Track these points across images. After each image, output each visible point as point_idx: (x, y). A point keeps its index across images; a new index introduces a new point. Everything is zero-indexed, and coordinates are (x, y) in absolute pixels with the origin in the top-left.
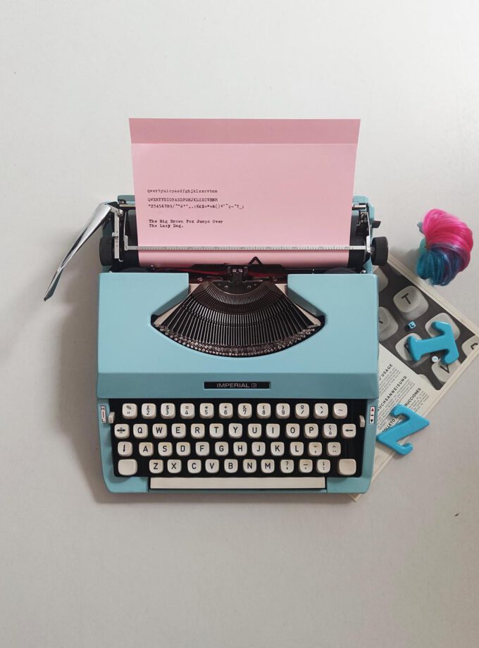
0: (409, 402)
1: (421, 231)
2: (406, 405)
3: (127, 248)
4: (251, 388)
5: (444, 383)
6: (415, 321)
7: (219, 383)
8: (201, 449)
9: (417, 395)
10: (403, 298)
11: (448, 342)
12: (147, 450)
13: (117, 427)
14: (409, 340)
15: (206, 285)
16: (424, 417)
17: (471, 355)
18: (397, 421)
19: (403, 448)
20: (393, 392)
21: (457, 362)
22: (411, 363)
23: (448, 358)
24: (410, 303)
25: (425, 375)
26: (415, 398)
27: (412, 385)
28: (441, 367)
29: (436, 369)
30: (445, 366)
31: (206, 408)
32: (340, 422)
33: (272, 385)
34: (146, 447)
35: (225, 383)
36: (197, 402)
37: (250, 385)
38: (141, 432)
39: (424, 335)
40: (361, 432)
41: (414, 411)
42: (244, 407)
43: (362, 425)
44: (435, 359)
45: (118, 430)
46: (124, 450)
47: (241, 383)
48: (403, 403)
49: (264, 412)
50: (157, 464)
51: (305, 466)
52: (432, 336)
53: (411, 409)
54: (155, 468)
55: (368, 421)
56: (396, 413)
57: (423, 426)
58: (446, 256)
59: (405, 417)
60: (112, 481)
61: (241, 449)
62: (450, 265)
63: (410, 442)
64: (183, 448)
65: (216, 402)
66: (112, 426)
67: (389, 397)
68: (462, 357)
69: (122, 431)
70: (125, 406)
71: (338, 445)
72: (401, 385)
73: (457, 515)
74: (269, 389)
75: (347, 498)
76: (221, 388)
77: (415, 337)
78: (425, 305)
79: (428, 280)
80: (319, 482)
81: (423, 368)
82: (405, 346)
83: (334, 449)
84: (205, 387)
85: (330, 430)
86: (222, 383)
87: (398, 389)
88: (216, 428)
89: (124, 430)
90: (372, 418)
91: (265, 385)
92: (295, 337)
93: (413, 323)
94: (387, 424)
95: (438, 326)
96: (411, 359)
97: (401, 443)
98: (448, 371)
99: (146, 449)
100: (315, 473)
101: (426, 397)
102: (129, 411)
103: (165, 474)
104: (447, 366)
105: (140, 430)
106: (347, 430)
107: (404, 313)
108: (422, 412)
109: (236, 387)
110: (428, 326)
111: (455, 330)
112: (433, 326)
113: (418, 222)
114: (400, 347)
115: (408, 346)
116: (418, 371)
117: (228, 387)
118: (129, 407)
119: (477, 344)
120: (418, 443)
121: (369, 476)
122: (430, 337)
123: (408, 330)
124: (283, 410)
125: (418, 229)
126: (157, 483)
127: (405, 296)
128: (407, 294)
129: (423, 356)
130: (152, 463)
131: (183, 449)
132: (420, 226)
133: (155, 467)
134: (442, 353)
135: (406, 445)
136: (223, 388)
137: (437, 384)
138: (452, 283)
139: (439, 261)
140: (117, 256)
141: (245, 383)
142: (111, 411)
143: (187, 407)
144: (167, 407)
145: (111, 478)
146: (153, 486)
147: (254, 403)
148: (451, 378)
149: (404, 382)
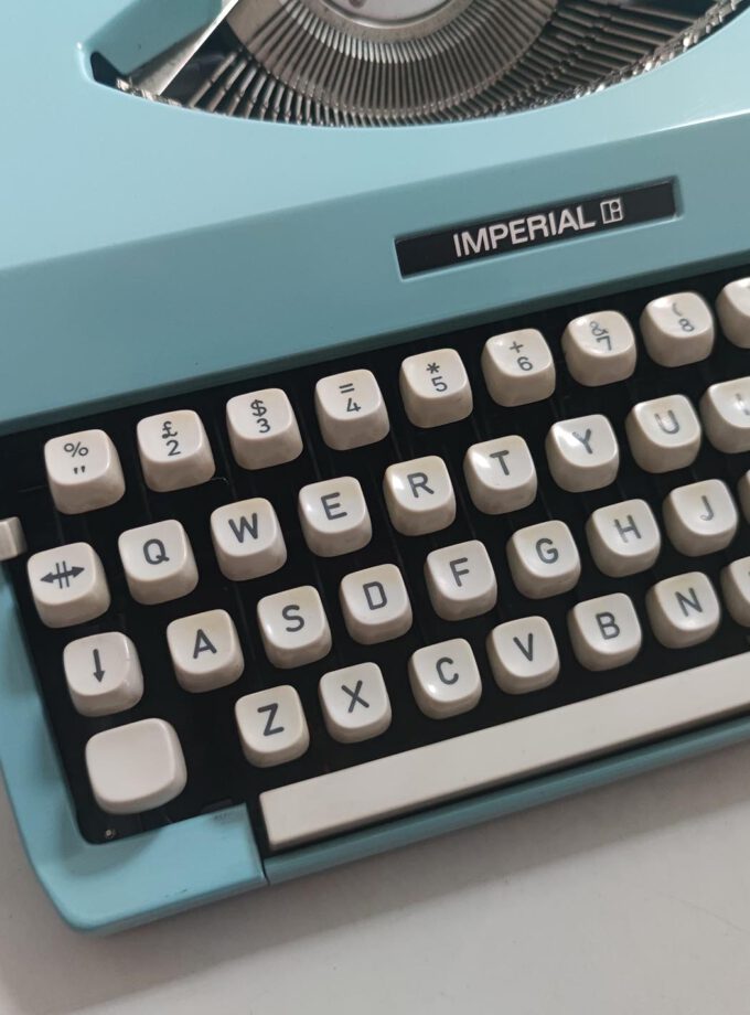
4: (600, 228)
7: (459, 229)
8: (457, 574)
12: (210, 647)
13: (40, 565)
31: (434, 373)
33: (687, 193)
34: (201, 634)
35: (487, 223)
36: (384, 358)
37: (593, 213)
38: (163, 558)
42: (597, 329)
45: (49, 578)
46: (99, 675)
47: (556, 210)
50: (273, 708)
54: (268, 732)
60: (80, 872)
61: (633, 527)
64: (374, 591)
65: (468, 338)
66: (16, 572)
69: (66, 580)
70: (55, 452)
74: (674, 219)
76: (473, 256)
84: (407, 269)
86: (473, 228)
88: (501, 457)
89: (76, 571)
91: (658, 199)
99: (203, 643)
103: (324, 751)
105: (154, 551)
109: (540, 239)
117: (506, 246)
118: (75, 453)
130: (249, 715)
131: (377, 600)
133: (268, 726)
136: (484, 254)
141: (572, 205)
143: (347, 388)
144: (256, 404)
145: (65, 851)
146: (278, 832)
147: (631, 299)
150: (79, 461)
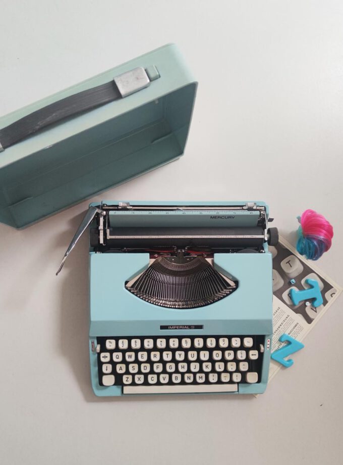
0: (291, 332)
1: (299, 221)
2: (289, 334)
3: (109, 237)
5: (314, 319)
6: (295, 278)
7: (169, 326)
8: (157, 368)
9: (296, 327)
11: (316, 293)
13: (102, 355)
14: (291, 291)
15: (160, 259)
16: (300, 342)
17: (331, 301)
18: (283, 344)
19: (288, 363)
20: (281, 325)
21: (322, 306)
22: (292, 306)
23: (316, 303)
24: (291, 266)
25: (301, 314)
26: (295, 329)
27: (293, 321)
28: (312, 309)
29: (308, 310)
30: (314, 308)
31: (161, 342)
32: (247, 350)
33: (204, 327)
34: (121, 367)
36: (155, 338)
37: (190, 327)
38: (118, 358)
39: (301, 288)
40: (261, 355)
41: (293, 338)
42: (186, 341)
43: (262, 351)
44: (308, 304)
45: (103, 357)
46: (107, 370)
47: (184, 326)
48: (287, 333)
49: (199, 344)
51: (225, 378)
52: (306, 288)
53: (292, 337)
54: (127, 381)
55: (265, 348)
56: (283, 340)
57: (300, 347)
58: (315, 243)
59: (289, 343)
60: (98, 389)
61: (184, 367)
62: (319, 249)
63: (291, 358)
64: (145, 367)
65: (168, 338)
66: (99, 354)
67: (278, 329)
68: (325, 302)
69: (105, 357)
70: (108, 341)
71: (246, 364)
72: (286, 321)
73: (321, 405)
74: (202, 330)
75: (251, 396)
77: (294, 289)
78: (301, 268)
79: (304, 256)
80: (233, 388)
81: (300, 310)
82: (288, 295)
83: (244, 367)
85: (241, 355)
86: (172, 326)
87: (284, 324)
88: (167, 354)
89: (107, 356)
90: (268, 346)
91: (200, 327)
92: (219, 295)
93: (293, 280)
94: (277, 347)
95: (310, 282)
96: (292, 304)
97: (286, 359)
98: (316, 312)
99: (121, 369)
100: (231, 382)
101: (302, 328)
102: (110, 344)
103: (133, 384)
104: (315, 308)
105: (117, 357)
106: (252, 355)
107: (288, 273)
108: (299, 338)
109: (181, 329)
110: (303, 282)
111: (321, 285)
112: (307, 282)
113: (297, 216)
114: (285, 295)
115: (290, 295)
116: (297, 311)
117: (176, 329)
118: (110, 342)
119: (334, 293)
120: (296, 358)
121: (266, 382)
122: (304, 289)
123: (290, 284)
124: (211, 343)
125: (297, 220)
126: (127, 390)
127: (288, 262)
128: (290, 261)
129: (300, 302)
130: (125, 377)
132: (299, 218)
133: (127, 379)
134: (313, 300)
135: (289, 360)
137: (309, 320)
138: (320, 259)
139: (311, 245)
140: (102, 241)
141: (187, 326)
142: (98, 343)
143: (149, 342)
144: (136, 341)
145: (97, 387)
146: (125, 392)
147: (192, 338)
148: (318, 316)
149: (287, 319)
150: (111, 344)
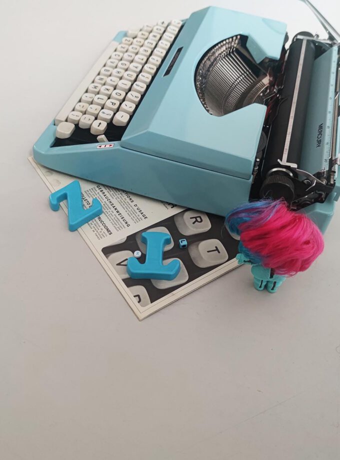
2: (100, 219)
5: (107, 257)
9: (105, 230)
10: (216, 247)
17: (129, 293)
20: (118, 212)
21: (126, 276)
23: (134, 264)
24: (209, 251)
25: (124, 243)
26: (103, 227)
27: (118, 229)
28: (125, 259)
29: (125, 254)
39: (167, 255)
44: (138, 254)
57: (73, 229)
63: (60, 211)
67: (114, 207)
68: (130, 282)
71: (90, 122)
72: (121, 220)
81: (131, 243)
84: (179, 48)
87: (119, 217)
93: (185, 243)
98: (119, 264)
101: (99, 237)
106: (100, 124)
107: (198, 244)
108: (86, 231)
116: (131, 237)
119: (139, 302)
122: (164, 258)
127: (217, 249)
128: (219, 252)
134: (142, 260)
137: (108, 251)
148: (110, 265)
149: (124, 223)
